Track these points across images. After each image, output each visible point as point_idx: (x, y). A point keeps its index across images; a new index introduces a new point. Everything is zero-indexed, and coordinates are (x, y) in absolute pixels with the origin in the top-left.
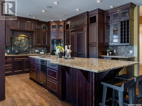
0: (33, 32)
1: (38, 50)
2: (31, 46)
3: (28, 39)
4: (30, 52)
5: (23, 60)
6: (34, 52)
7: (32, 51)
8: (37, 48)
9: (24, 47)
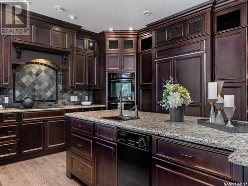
0: (67, 53)
1: (76, 97)
2: (61, 88)
3: (55, 72)
4: (60, 102)
5: (44, 121)
6: (68, 101)
7: (63, 99)
8: (75, 92)
9: (46, 91)
